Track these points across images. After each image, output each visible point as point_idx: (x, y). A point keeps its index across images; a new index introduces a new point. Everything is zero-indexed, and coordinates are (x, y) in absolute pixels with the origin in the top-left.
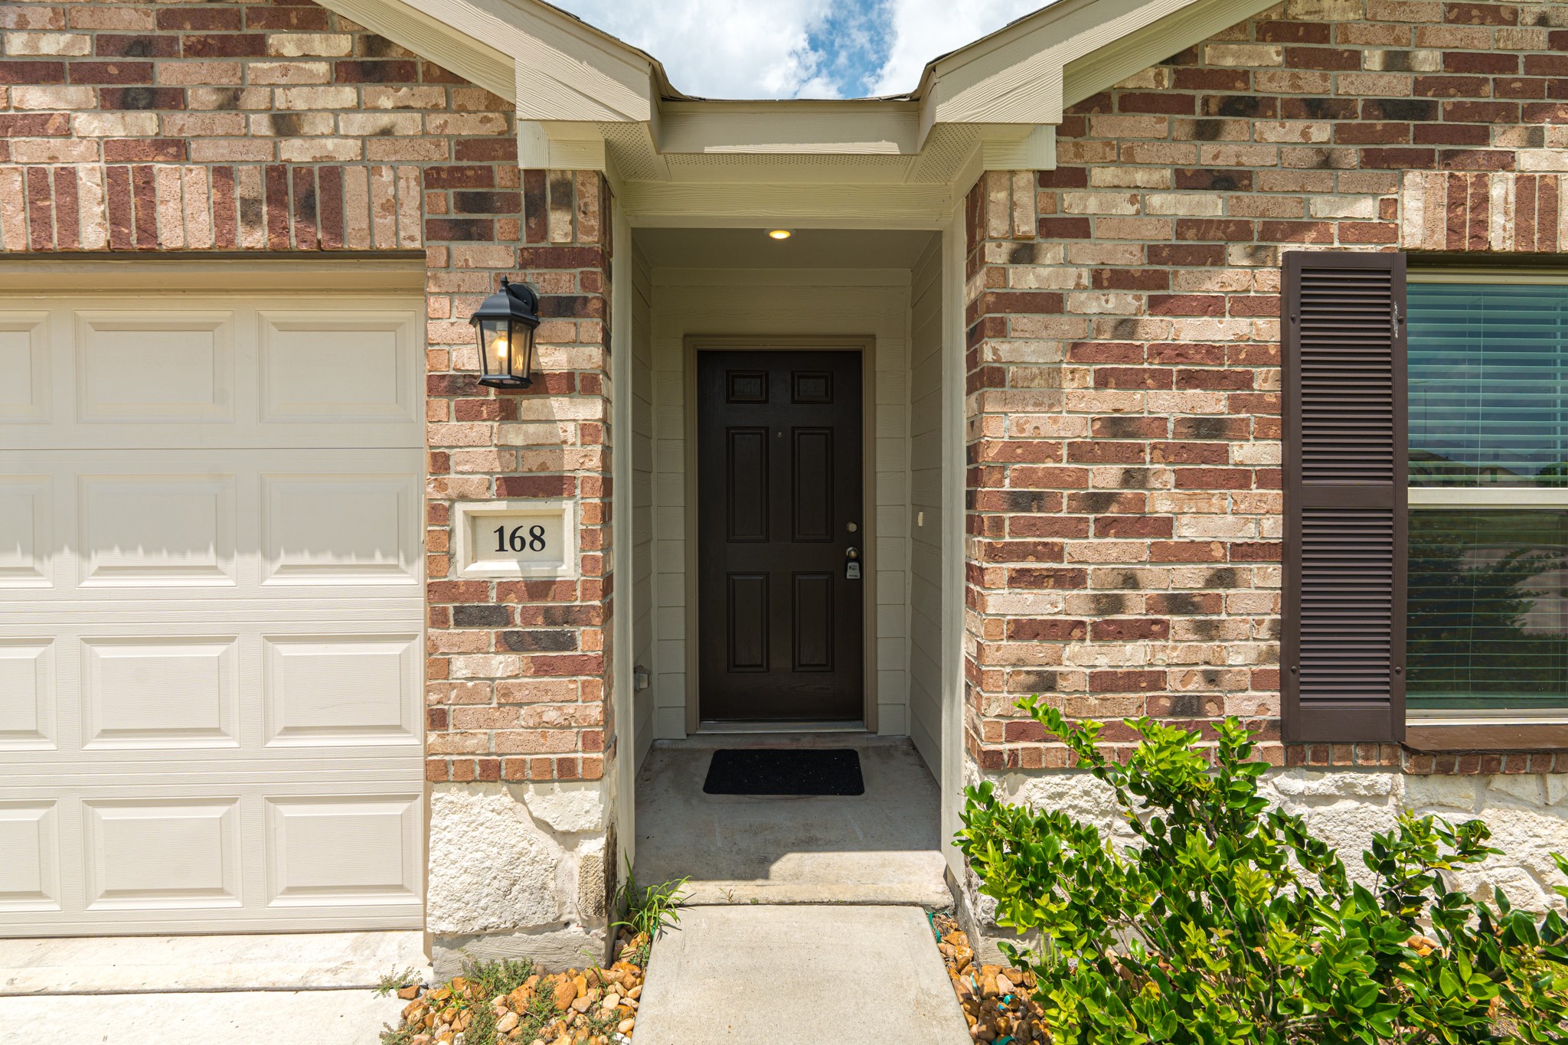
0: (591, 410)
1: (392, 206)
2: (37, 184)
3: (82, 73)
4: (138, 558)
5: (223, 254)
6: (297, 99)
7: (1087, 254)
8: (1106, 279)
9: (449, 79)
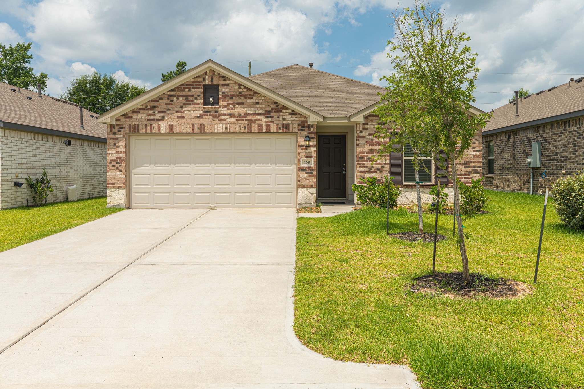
0: (315, 149)
1: (295, 128)
2: (259, 125)
3: (263, 114)
4: (261, 165)
5: (277, 132)
6: (285, 117)
7: (368, 132)
8: (370, 134)
9: (300, 114)
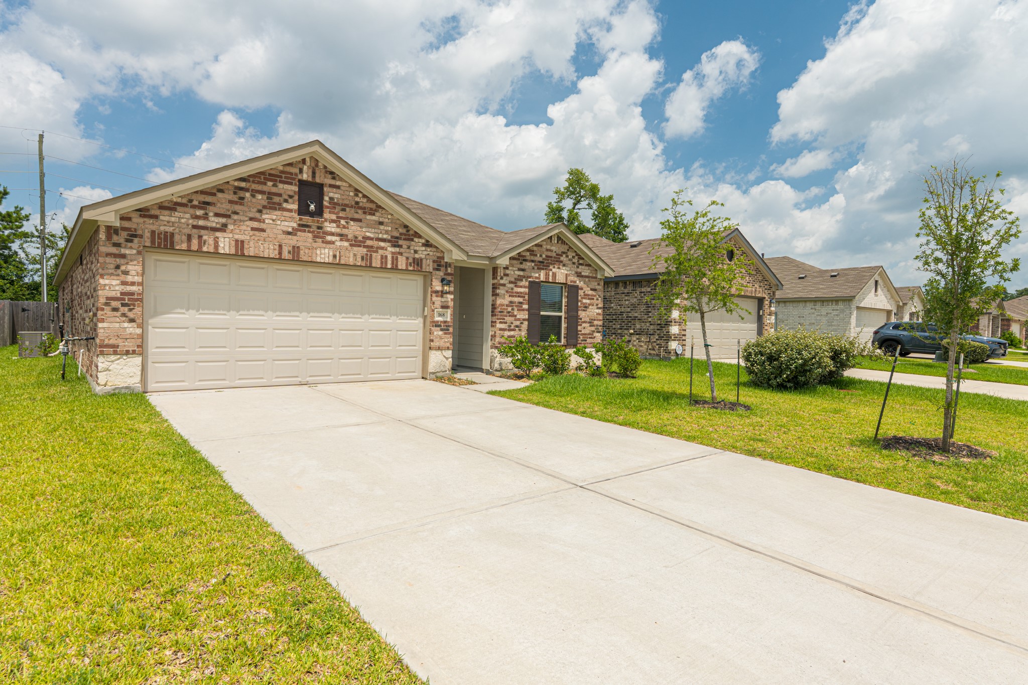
0: (452, 297)
1: (429, 265)
2: (382, 256)
3: (389, 241)
4: (378, 316)
5: (407, 270)
6: (417, 248)
7: (508, 279)
8: (511, 282)
9: (436, 247)
